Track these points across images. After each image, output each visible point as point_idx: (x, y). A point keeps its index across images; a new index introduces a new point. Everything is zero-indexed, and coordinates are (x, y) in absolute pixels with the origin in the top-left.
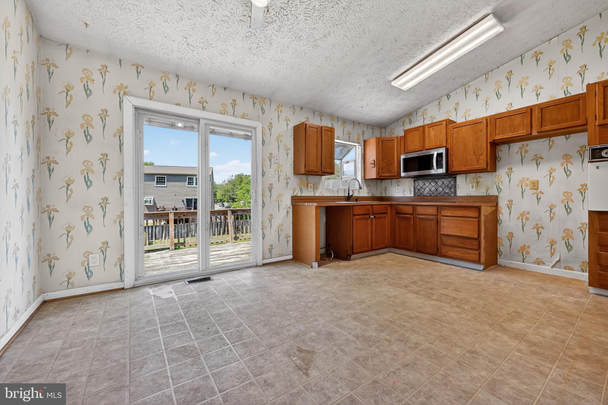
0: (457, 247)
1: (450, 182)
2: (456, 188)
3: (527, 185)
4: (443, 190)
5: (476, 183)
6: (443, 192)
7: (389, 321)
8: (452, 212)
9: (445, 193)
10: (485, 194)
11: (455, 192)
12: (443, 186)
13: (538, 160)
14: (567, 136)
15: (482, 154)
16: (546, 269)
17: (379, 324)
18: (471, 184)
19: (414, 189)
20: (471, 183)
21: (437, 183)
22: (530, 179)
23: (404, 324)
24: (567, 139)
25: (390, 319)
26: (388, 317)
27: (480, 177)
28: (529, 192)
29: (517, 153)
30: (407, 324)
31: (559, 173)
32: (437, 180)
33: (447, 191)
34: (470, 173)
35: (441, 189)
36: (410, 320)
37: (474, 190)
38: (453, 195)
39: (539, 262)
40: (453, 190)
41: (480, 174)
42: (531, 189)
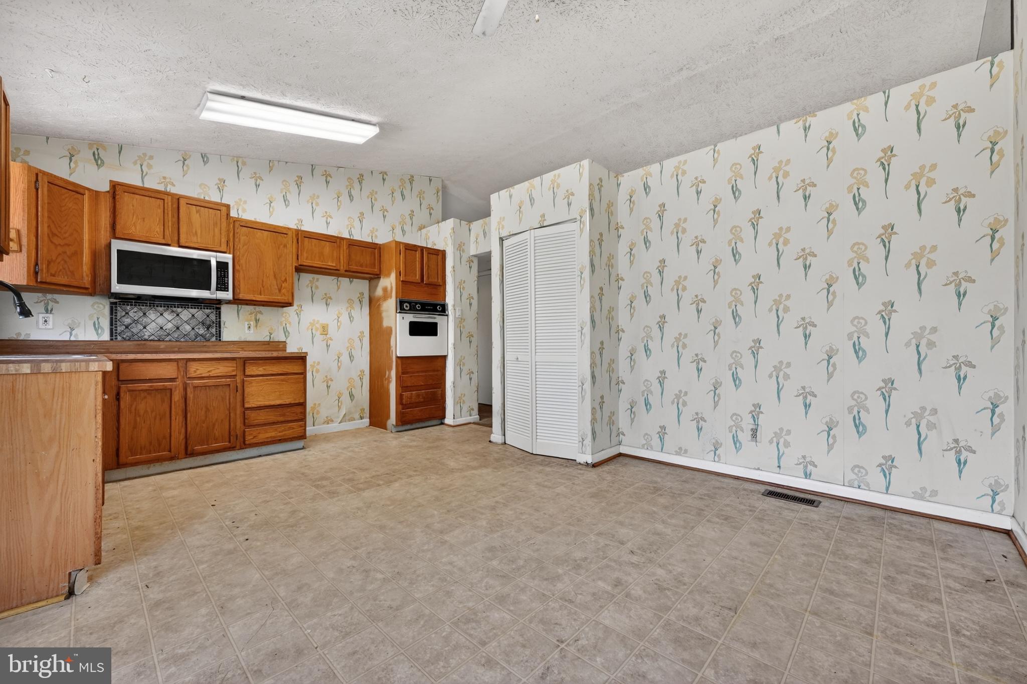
0: (274, 423)
1: (208, 316)
2: (220, 327)
3: (317, 330)
4: (193, 329)
5: (255, 322)
6: (193, 333)
8: (264, 368)
9: (197, 335)
10: (267, 339)
11: (219, 334)
12: (194, 322)
13: (327, 300)
14: (351, 279)
15: (286, 280)
16: (335, 427)
18: (246, 323)
19: (111, 324)
20: (247, 320)
21: (178, 315)
22: (321, 322)
24: (351, 282)
27: (260, 313)
28: (318, 337)
29: (307, 286)
31: (345, 318)
32: (179, 310)
33: (201, 331)
34: (247, 304)
35: (188, 328)
37: (252, 332)
38: (214, 339)
39: (329, 421)
40: (213, 330)
41: (262, 308)
42: (321, 334)
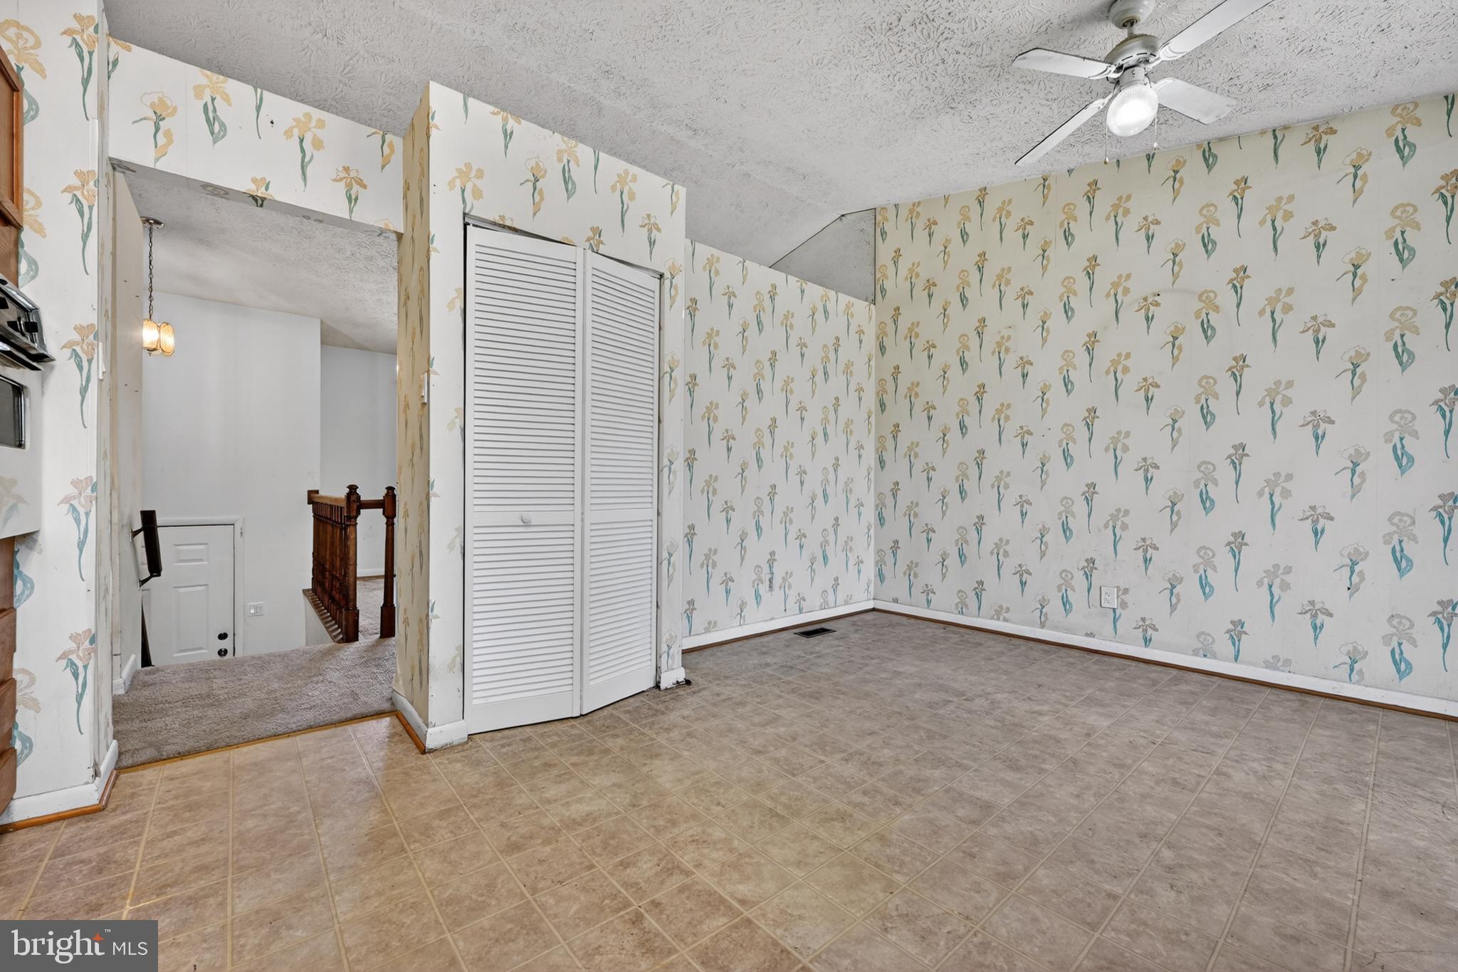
7: (901, 805)
17: (923, 795)
23: (866, 800)
25: (898, 810)
26: (906, 817)
30: (859, 798)
36: (849, 809)
